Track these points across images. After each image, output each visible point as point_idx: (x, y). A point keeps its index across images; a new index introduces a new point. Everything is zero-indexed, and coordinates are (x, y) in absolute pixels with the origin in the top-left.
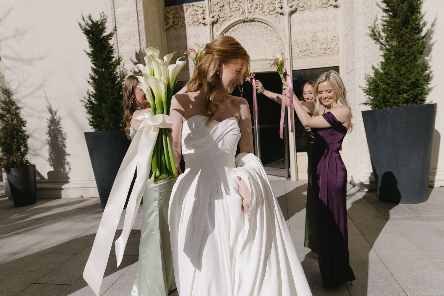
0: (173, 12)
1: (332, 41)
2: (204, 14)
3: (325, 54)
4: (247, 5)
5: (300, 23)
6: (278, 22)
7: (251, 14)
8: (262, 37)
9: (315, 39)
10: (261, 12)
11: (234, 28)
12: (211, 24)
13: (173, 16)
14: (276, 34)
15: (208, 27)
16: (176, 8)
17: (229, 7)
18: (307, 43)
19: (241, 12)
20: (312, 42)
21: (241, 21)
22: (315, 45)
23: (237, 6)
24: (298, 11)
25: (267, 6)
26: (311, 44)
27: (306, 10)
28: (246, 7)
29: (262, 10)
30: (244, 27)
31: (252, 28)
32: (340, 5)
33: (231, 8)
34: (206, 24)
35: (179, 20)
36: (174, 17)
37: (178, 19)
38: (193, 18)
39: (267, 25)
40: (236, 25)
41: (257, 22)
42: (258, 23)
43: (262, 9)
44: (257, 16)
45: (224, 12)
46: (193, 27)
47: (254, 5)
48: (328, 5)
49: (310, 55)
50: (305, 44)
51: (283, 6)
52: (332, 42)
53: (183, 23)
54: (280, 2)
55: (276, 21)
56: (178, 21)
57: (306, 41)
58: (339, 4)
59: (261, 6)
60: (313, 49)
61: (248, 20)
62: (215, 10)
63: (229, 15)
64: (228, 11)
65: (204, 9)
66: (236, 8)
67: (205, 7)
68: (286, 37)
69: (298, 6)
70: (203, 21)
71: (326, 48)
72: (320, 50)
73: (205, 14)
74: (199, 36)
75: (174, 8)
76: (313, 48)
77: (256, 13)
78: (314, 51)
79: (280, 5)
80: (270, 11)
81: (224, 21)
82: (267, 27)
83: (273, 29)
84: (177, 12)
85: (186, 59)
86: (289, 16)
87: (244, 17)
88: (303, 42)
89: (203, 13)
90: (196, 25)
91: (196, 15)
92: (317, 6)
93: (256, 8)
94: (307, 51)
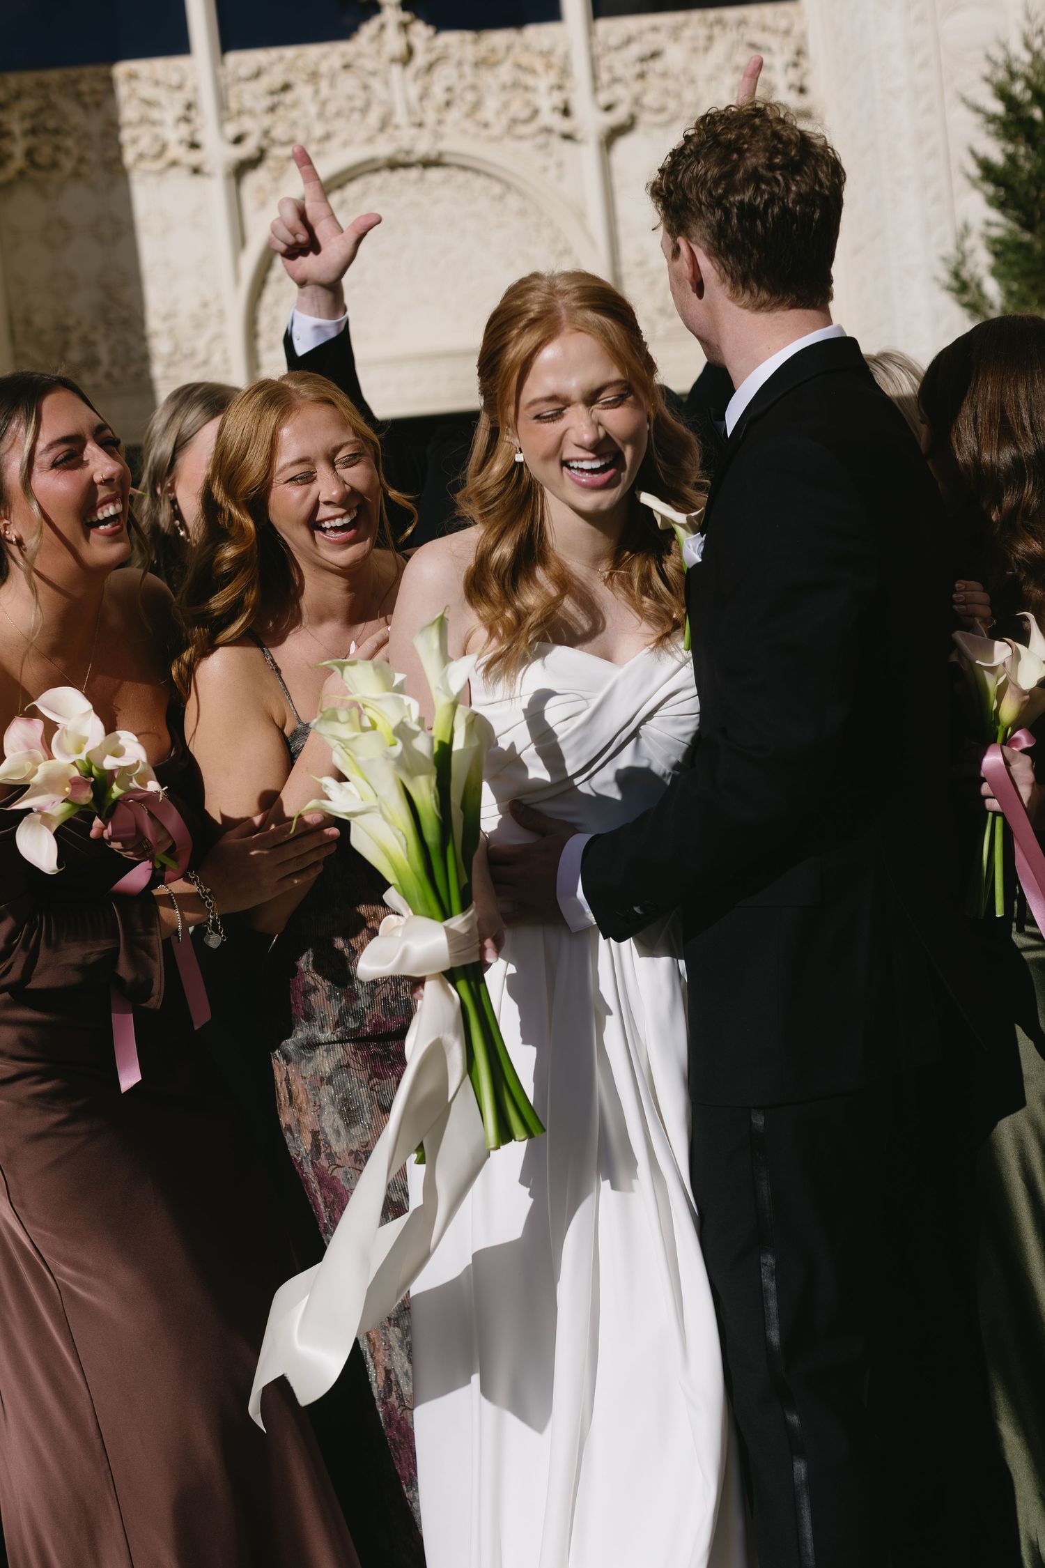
0: (29, 104)
2: (193, 123)
4: (405, 89)
6: (554, 172)
7: (427, 132)
8: (480, 238)
10: (469, 125)
11: (345, 193)
12: (228, 171)
13: (27, 124)
14: (548, 230)
15: (215, 188)
16: (41, 85)
17: (317, 92)
19: (374, 118)
21: (380, 163)
23: (354, 93)
24: (639, 128)
25: (496, 97)
28: (399, 96)
29: (476, 115)
30: (395, 190)
31: (431, 199)
33: (326, 100)
34: (203, 168)
35: (60, 143)
36: (33, 131)
38: (136, 138)
39: (503, 186)
40: (354, 179)
41: (453, 172)
42: (461, 177)
43: (476, 110)
44: (455, 142)
45: (294, 115)
47: (438, 90)
51: (572, 105)
53: (81, 159)
54: (557, 82)
55: (545, 170)
56: (57, 150)
59: (470, 96)
61: (413, 158)
62: (244, 106)
63: (319, 131)
64: (313, 109)
65: (189, 95)
66: (350, 98)
67: (196, 89)
68: (592, 242)
69: (640, 104)
70: (193, 158)
73: (198, 121)
75: (31, 84)
77: (447, 129)
79: (557, 99)
80: (514, 121)
82: (505, 195)
83: (533, 208)
84: (49, 106)
85: (106, 338)
86: (602, 145)
87: (392, 145)
89: (186, 119)
90: (152, 174)
91: (148, 122)
93: (448, 104)
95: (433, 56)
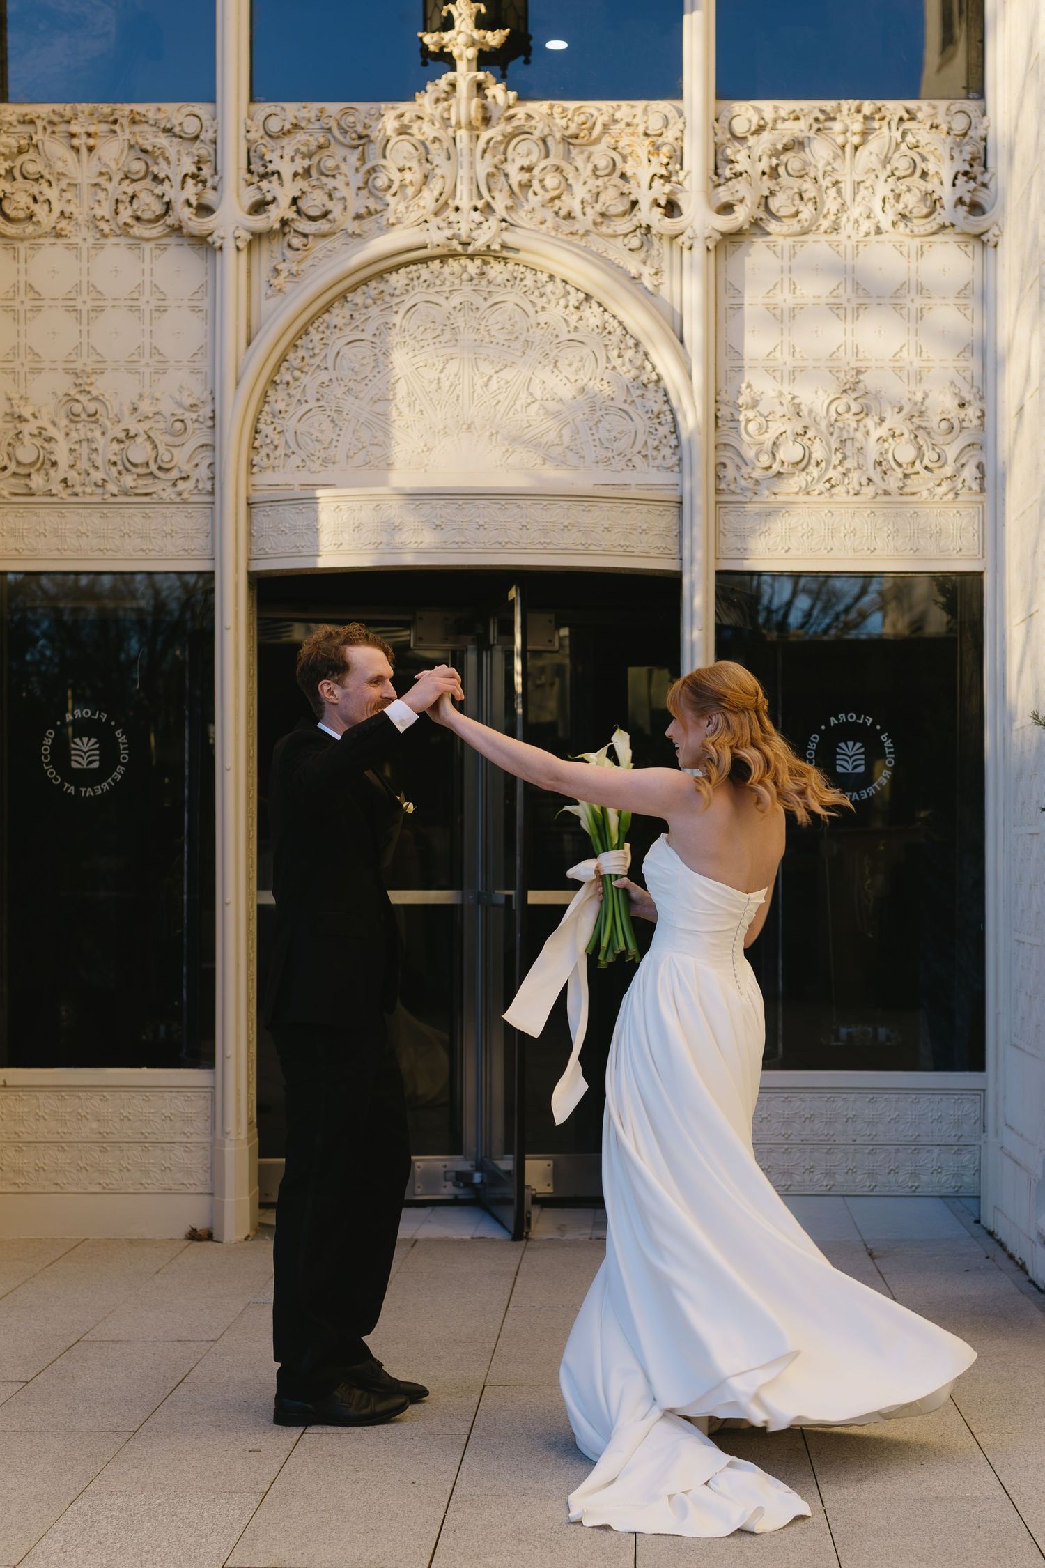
0: (7, 142)
1: (946, 425)
2: (204, 182)
3: (901, 494)
4: (472, 164)
5: (772, 307)
6: (648, 282)
7: (493, 222)
8: (547, 355)
10: (547, 215)
11: (382, 286)
12: (242, 245)
16: (23, 121)
17: (363, 159)
18: (806, 421)
19: (428, 198)
20: (836, 421)
21: (430, 252)
22: (851, 439)
23: (408, 165)
24: (762, 236)
25: (585, 183)
26: (832, 434)
27: (810, 236)
28: (464, 173)
29: (557, 202)
30: (446, 288)
31: (490, 302)
32: (1003, 234)
33: (374, 169)
34: (210, 239)
35: (41, 193)
36: (10, 176)
37: (35, 189)
38: (133, 198)
39: (581, 294)
40: (397, 268)
41: (521, 268)
42: (531, 278)
43: (558, 197)
44: (526, 235)
45: (330, 183)
46: (130, 247)
47: (512, 169)
48: (932, 225)
49: (820, 494)
50: (795, 426)
51: (682, 201)
52: (948, 431)
53: (62, 213)
54: (664, 172)
56: (35, 200)
57: (804, 412)
58: (995, 230)
59: (552, 181)
60: (845, 458)
61: (470, 249)
62: (271, 168)
63: (359, 208)
64: (358, 180)
65: (202, 149)
66: (401, 170)
67: (215, 142)
68: (687, 375)
69: (767, 209)
70: (197, 225)
71: (912, 464)
72: (879, 469)
73: (212, 182)
74: (158, 309)
75: (13, 119)
76: (839, 456)
77: (520, 217)
78: (844, 474)
79: (661, 191)
80: (604, 215)
81: (324, 236)
82: (584, 306)
83: (615, 322)
85: (67, 434)
86: (712, 254)
87: (448, 233)
88: (784, 416)
89: (194, 176)
90: (148, 240)
91: (150, 177)
93: (526, 186)
94: (805, 468)
95: (509, 129)
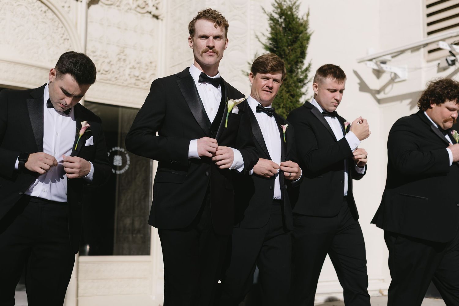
1: (147, 67)
3: (135, 85)
5: (102, 24)
6: (66, 9)
8: (34, 25)
9: (124, 57)
14: (60, 29)
18: (110, 59)
20: (118, 61)
22: (122, 67)
24: (100, 3)
26: (117, 64)
27: (112, 6)
32: (164, 17)
39: (47, 8)
48: (144, 11)
49: (113, 81)
50: (107, 60)
52: (147, 69)
55: (63, 7)
57: (109, 56)
58: (162, 15)
71: (138, 77)
72: (129, 77)
76: (119, 71)
78: (120, 76)
82: (47, 12)
83: (57, 19)
86: (87, 5)
88: (104, 57)
92: (128, 6)
94: (109, 73)
